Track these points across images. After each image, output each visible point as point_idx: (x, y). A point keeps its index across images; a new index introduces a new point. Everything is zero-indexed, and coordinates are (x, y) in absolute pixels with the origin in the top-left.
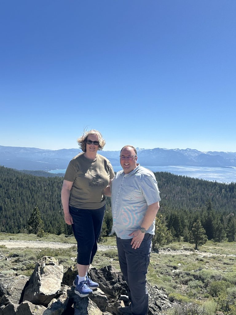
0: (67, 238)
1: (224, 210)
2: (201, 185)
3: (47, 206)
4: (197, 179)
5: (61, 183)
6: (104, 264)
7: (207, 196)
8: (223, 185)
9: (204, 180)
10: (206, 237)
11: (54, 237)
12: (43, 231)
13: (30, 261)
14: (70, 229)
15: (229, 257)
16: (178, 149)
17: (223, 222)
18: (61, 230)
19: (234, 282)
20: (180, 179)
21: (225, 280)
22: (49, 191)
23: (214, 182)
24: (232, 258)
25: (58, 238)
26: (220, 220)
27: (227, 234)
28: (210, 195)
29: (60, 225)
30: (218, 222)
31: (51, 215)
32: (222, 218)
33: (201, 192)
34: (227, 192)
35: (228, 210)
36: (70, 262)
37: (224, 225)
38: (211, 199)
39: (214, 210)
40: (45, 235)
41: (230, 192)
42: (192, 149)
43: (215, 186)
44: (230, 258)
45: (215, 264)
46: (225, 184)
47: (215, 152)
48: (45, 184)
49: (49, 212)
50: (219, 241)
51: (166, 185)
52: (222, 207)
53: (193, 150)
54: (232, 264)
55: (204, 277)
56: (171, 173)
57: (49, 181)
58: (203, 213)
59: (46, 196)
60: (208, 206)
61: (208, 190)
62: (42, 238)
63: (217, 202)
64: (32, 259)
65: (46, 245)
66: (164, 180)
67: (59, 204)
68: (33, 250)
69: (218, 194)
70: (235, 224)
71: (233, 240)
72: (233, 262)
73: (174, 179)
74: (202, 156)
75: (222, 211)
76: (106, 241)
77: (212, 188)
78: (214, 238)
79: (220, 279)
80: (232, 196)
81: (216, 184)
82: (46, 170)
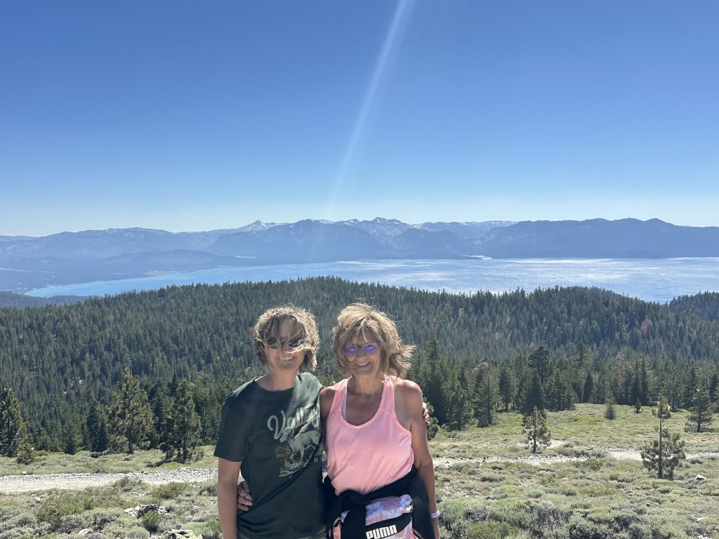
0: (97, 460)
1: (465, 357)
2: (412, 303)
3: (30, 383)
4: (403, 290)
5: (64, 321)
6: (211, 514)
7: (426, 327)
8: (460, 298)
9: (417, 290)
10: (435, 422)
11: (62, 460)
12: (33, 449)
13: (20, 529)
14: (96, 436)
15: (490, 463)
16: (356, 220)
17: (466, 384)
18: (74, 441)
19: (517, 521)
20: (364, 291)
21: (496, 518)
22: (33, 344)
23: (441, 292)
24: (498, 465)
25: (74, 462)
26: (459, 379)
27: (475, 409)
28: (432, 325)
29: (71, 427)
30: (454, 385)
31: (42, 404)
32: (463, 375)
33: (412, 318)
34: (469, 314)
35: (473, 356)
36: (127, 519)
37: (467, 389)
38: (435, 333)
39: (443, 358)
40: (39, 457)
41: (476, 314)
42: (387, 219)
43: (444, 302)
44: (493, 465)
45: (463, 483)
46: (464, 296)
47: (440, 224)
48: (19, 325)
49: (37, 398)
50: (459, 427)
51: (331, 307)
52: (459, 350)
53: (389, 221)
54: (501, 480)
55: (450, 517)
56: (343, 279)
57: (29, 317)
58: (421, 368)
59: (25, 357)
60: (431, 349)
61: (428, 313)
62: (31, 466)
63: (448, 340)
64: (24, 522)
65: (47, 483)
66: (326, 295)
67: (63, 374)
68: (18, 499)
69: (450, 319)
70: (491, 386)
71: (490, 423)
72: (500, 473)
73: (349, 293)
74: (411, 234)
75: (460, 358)
76: (200, 457)
77: (436, 308)
78: (448, 421)
79: (484, 519)
80: (480, 322)
81: (444, 297)
82: (18, 291)
